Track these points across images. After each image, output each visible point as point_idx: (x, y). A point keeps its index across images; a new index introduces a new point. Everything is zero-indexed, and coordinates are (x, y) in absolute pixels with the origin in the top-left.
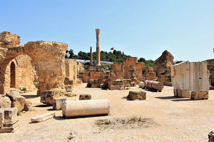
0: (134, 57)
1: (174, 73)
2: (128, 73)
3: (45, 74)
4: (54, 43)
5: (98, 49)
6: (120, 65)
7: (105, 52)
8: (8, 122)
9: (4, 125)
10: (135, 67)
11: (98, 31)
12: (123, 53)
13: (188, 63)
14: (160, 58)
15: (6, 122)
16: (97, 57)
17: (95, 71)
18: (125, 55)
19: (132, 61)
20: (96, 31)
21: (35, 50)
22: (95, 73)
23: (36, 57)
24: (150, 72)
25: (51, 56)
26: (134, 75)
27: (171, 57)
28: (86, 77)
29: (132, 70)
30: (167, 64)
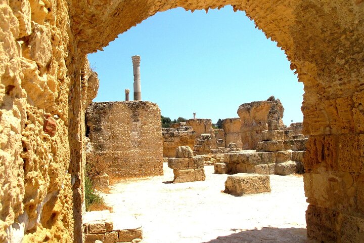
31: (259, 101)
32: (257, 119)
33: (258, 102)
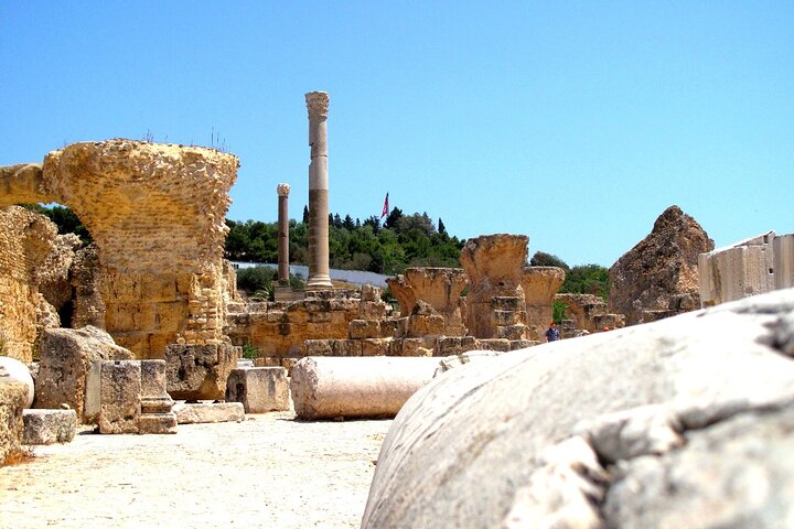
0: (518, 234)
1: (712, 287)
2: (484, 318)
3: (138, 288)
4: (186, 150)
5: (315, 195)
6: (439, 279)
7: (343, 218)
8: (154, 400)
9: (142, 408)
10: (519, 288)
11: (317, 108)
12: (441, 227)
13: (771, 240)
14: (644, 248)
15: (148, 399)
16: (315, 242)
17: (312, 308)
18: (451, 236)
19: (509, 254)
20: (310, 106)
21: (102, 181)
22: (314, 319)
23: (103, 211)
24: (595, 310)
25: (171, 208)
26: (520, 324)
27: (702, 242)
28: (268, 339)
29: (508, 301)
30: (682, 278)
31: (492, 234)
32: (492, 274)
33: (488, 238)
